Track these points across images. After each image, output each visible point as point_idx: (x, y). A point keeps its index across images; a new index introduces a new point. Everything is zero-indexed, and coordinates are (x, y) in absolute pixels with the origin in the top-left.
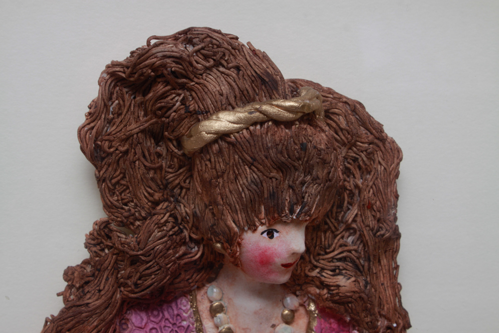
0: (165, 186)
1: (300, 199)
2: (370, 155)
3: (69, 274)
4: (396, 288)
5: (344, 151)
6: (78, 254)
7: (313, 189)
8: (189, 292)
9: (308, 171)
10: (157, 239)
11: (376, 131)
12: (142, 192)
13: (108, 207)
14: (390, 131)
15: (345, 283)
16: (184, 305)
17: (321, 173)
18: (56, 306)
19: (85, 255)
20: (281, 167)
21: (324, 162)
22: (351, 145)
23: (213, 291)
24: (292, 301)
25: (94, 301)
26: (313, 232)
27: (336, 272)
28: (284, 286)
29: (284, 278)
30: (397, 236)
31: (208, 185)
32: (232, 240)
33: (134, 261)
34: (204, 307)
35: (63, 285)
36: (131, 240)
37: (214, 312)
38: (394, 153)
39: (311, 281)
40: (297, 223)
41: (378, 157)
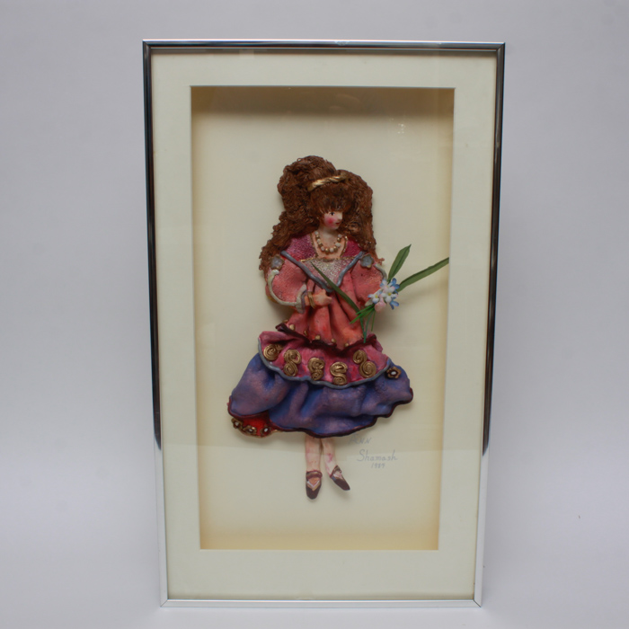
0: (302, 201)
1: (340, 204)
2: (363, 192)
3: (274, 227)
4: (372, 232)
5: (354, 191)
6: (277, 222)
7: (344, 201)
8: (310, 232)
9: (342, 196)
10: (300, 217)
11: (365, 185)
12: (296, 203)
13: (286, 207)
14: (369, 185)
15: (355, 229)
16: (308, 236)
17: (346, 197)
18: (271, 237)
19: (279, 222)
20: (336, 195)
21: (347, 194)
22: (357, 189)
23: (317, 233)
24: (340, 236)
25: (282, 234)
26: (345, 215)
27: (353, 226)
28: (337, 230)
29: (337, 227)
30: (371, 216)
31: (314, 200)
32: (322, 216)
33: (294, 223)
34: (314, 237)
35: (273, 231)
36: (293, 217)
37: (317, 239)
38: (370, 191)
39: (345, 229)
40: (340, 211)
41: (365, 192)
